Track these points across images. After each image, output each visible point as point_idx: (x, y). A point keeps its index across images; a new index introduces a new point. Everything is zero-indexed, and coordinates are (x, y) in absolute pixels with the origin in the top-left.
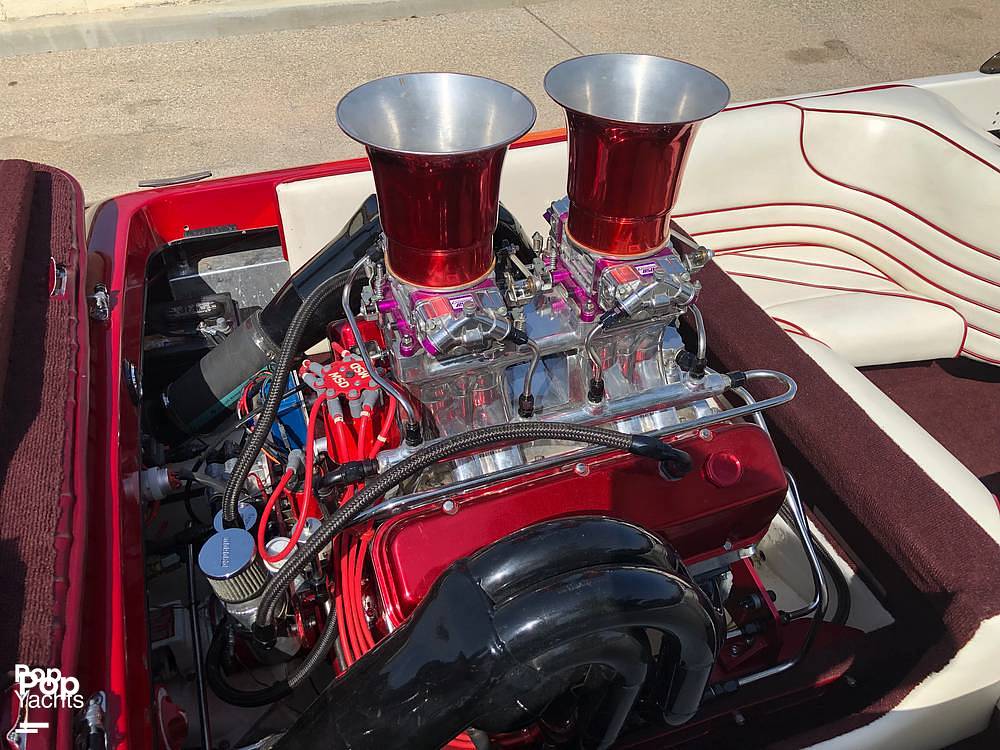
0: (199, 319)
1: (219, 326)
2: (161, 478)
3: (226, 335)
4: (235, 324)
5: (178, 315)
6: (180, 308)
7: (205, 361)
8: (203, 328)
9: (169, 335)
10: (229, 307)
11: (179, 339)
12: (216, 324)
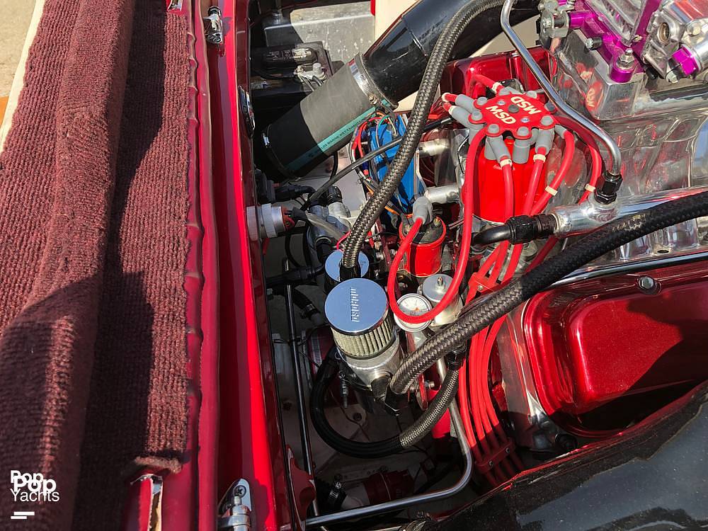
0: (294, 64)
1: (316, 71)
2: (274, 215)
3: (322, 81)
4: (329, 71)
5: (275, 58)
6: (278, 53)
7: (304, 104)
8: (300, 73)
9: (267, 78)
10: (321, 55)
11: (277, 82)
12: (311, 69)
